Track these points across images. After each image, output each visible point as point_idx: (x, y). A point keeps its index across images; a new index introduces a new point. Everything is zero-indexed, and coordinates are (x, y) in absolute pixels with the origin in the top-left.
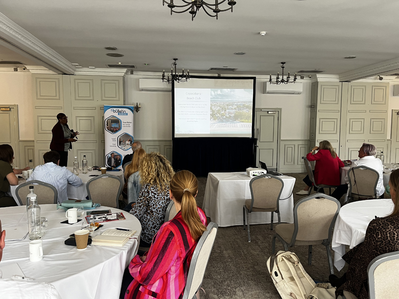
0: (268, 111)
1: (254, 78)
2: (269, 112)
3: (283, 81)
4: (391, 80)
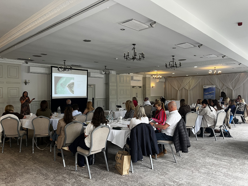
0: (90, 86)
1: (87, 70)
4: (131, 74)
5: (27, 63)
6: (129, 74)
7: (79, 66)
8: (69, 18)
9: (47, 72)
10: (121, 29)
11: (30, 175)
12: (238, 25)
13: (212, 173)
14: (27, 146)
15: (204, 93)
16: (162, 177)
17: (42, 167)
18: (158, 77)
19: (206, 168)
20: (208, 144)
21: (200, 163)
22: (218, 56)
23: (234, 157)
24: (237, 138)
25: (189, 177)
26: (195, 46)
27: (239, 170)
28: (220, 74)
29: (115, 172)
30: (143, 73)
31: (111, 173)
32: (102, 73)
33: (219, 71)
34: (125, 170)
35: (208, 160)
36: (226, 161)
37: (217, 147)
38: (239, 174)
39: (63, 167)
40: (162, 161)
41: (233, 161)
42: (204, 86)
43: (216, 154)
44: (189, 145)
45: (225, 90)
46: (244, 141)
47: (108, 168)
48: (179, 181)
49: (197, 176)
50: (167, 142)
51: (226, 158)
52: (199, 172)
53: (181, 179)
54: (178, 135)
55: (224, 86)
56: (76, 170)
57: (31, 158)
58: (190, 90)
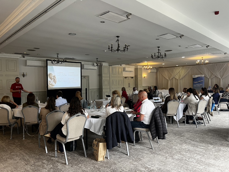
0: (84, 77)
1: (81, 63)
4: (123, 66)
5: (24, 57)
6: (121, 65)
7: (73, 59)
8: (45, 11)
9: (43, 65)
10: (101, 22)
11: (14, 160)
12: (215, 14)
13: (186, 160)
14: (18, 133)
15: (193, 82)
16: (135, 163)
17: (26, 154)
18: (149, 67)
19: (181, 154)
20: (188, 131)
21: (176, 149)
22: (202, 46)
23: (211, 144)
24: (219, 125)
25: (162, 163)
26: (177, 37)
27: (213, 157)
28: (207, 64)
29: (92, 159)
30: (134, 64)
31: (88, 159)
32: (94, 65)
33: (206, 61)
34: (101, 156)
35: (185, 146)
36: (203, 147)
37: (197, 133)
38: (212, 161)
39: (45, 153)
40: (139, 148)
41: (209, 148)
42: (193, 75)
43: (193, 140)
44: (166, 132)
45: (213, 78)
46: (225, 128)
47: (85, 154)
48: (150, 167)
49: (170, 162)
50: (144, 129)
51: (204, 144)
52: (173, 158)
53: (153, 165)
54: (154, 123)
55: (213, 75)
56: (56, 156)
57: (19, 144)
58: (180, 80)
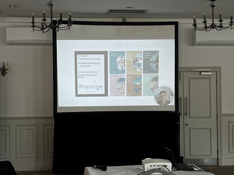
2: (202, 73)
3: (213, 26)
